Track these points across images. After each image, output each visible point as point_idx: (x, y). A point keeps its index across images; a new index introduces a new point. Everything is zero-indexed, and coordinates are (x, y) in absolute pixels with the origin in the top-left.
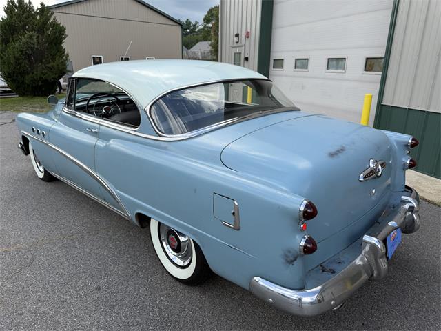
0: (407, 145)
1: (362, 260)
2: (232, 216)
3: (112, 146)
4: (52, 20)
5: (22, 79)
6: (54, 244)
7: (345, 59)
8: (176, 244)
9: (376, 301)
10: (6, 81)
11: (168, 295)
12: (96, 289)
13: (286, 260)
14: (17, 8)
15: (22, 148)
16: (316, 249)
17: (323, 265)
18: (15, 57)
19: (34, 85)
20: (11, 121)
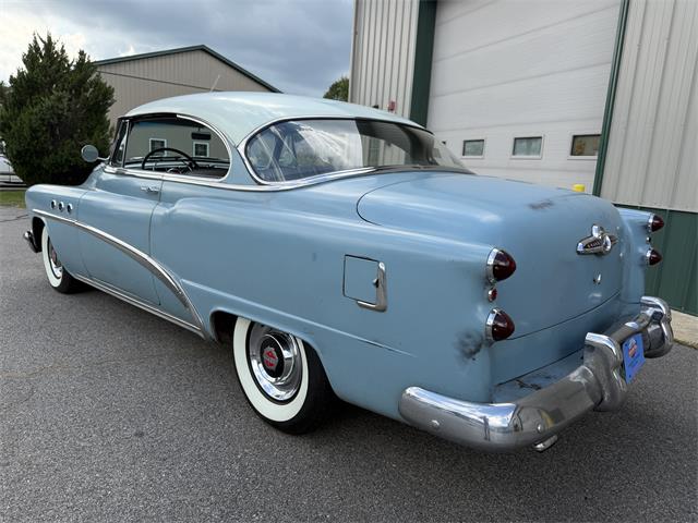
0: (646, 227)
1: (584, 374)
2: (374, 287)
3: (179, 211)
4: (94, 76)
5: (38, 161)
6: (70, 374)
7: (540, 138)
8: (275, 361)
9: (605, 467)
10: (14, 164)
11: (257, 447)
12: (136, 435)
13: (463, 351)
14: (42, 57)
15: (30, 239)
16: (513, 330)
17: (522, 379)
18: (31, 127)
19: (56, 171)
20: (14, 217)
